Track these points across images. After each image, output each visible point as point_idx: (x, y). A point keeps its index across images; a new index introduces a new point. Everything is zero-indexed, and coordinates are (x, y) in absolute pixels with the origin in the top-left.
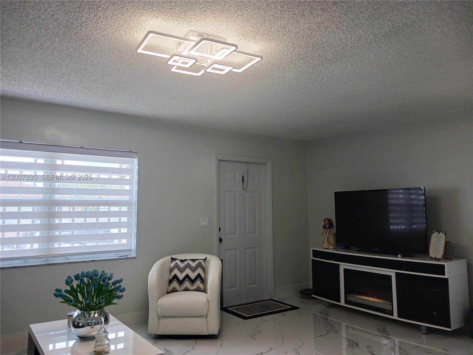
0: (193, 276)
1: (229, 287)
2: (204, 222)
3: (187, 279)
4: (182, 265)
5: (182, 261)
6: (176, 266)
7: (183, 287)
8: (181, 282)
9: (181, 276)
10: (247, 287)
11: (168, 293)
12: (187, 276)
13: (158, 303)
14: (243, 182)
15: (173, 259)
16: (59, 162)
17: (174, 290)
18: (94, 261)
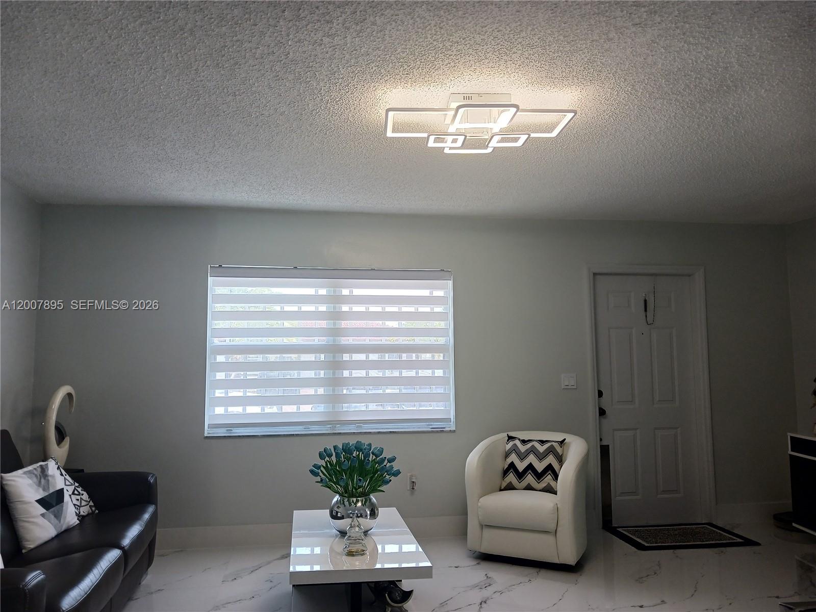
0: (540, 466)
1: (623, 494)
2: (568, 380)
3: (530, 471)
4: (523, 448)
5: (524, 442)
6: (514, 450)
7: (524, 483)
8: (520, 475)
9: (521, 466)
10: (659, 496)
11: (501, 490)
12: (530, 467)
13: (479, 504)
14: (646, 310)
15: (511, 438)
16: (345, 292)
17: (510, 487)
18: (393, 432)
